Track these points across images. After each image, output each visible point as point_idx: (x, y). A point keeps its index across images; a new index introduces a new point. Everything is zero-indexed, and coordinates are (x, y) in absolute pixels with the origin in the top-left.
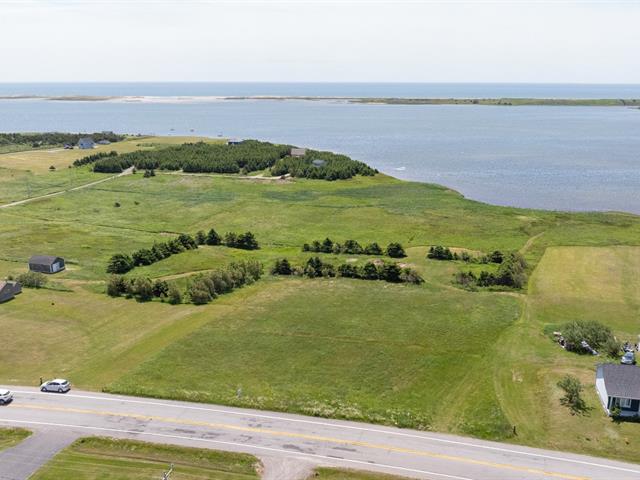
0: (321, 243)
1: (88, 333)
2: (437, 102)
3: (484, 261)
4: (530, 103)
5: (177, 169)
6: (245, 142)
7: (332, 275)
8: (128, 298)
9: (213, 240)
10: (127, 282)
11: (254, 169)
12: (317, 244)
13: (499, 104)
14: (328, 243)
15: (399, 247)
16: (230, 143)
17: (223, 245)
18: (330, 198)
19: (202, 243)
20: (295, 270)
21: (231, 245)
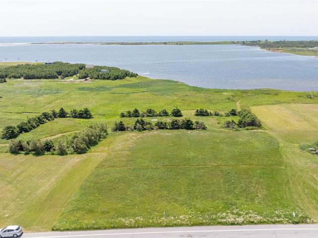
0: (132, 112)
1: (10, 183)
2: (146, 43)
3: (227, 115)
4: (191, 43)
5: (20, 78)
6: (54, 63)
7: (152, 129)
8: (26, 154)
9: (63, 114)
10: (24, 144)
11: (67, 76)
12: (129, 112)
13: (177, 44)
14: (136, 111)
15: (179, 111)
16: (46, 64)
17: (69, 117)
18: (118, 89)
19: (55, 117)
20: (128, 128)
21: (75, 117)
